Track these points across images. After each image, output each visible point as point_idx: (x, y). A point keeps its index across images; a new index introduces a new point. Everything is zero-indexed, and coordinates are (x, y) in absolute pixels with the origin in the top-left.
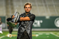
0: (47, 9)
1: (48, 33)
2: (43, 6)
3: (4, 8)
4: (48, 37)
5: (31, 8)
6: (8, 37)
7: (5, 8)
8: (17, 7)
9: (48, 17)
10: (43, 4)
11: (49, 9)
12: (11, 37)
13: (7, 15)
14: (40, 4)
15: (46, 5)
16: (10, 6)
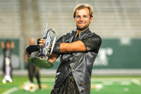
0: (124, 19)
1: (125, 82)
2: (113, 12)
3: (16, 16)
4: (126, 90)
5: (91, 16)
6: (25, 91)
7: (19, 17)
8: (50, 13)
9: (125, 41)
10: (115, 7)
11: (130, 19)
12: (33, 90)
13: (23, 35)
14: (106, 7)
15: (121, 11)
16: (30, 12)
